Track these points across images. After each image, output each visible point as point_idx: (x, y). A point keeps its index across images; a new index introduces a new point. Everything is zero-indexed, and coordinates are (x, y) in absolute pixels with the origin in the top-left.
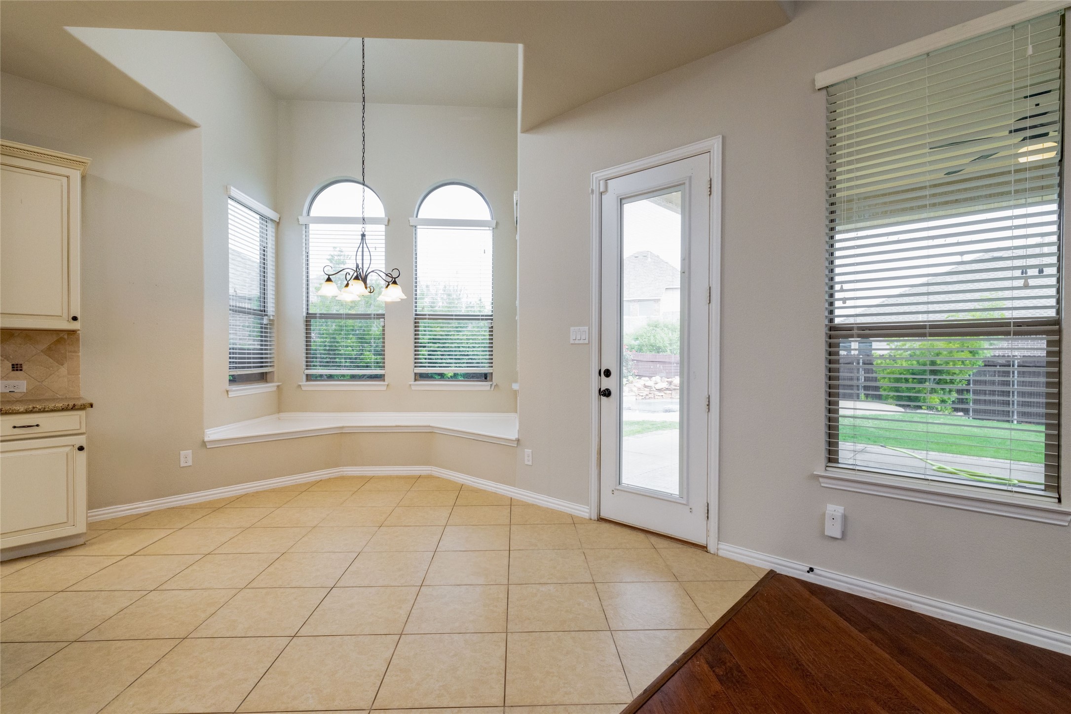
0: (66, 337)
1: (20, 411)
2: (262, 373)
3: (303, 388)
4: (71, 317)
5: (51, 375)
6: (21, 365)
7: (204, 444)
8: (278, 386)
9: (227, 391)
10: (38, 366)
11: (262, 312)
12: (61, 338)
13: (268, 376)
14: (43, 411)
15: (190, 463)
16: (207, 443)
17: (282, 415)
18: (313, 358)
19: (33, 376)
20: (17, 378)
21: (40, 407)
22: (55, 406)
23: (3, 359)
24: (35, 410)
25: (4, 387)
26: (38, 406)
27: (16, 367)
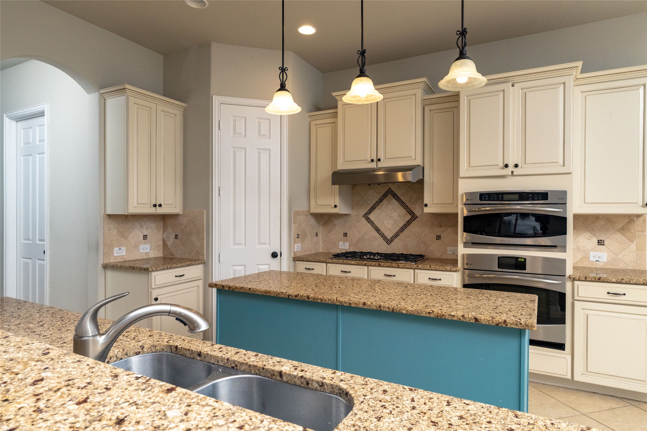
0: (635, 219)
1: (613, 281)
5: (624, 250)
6: (604, 241)
10: (615, 243)
12: (631, 220)
14: (628, 283)
19: (611, 250)
20: (601, 251)
21: (627, 280)
22: (638, 280)
23: (592, 236)
24: (623, 281)
25: (593, 257)
26: (625, 279)
27: (600, 243)
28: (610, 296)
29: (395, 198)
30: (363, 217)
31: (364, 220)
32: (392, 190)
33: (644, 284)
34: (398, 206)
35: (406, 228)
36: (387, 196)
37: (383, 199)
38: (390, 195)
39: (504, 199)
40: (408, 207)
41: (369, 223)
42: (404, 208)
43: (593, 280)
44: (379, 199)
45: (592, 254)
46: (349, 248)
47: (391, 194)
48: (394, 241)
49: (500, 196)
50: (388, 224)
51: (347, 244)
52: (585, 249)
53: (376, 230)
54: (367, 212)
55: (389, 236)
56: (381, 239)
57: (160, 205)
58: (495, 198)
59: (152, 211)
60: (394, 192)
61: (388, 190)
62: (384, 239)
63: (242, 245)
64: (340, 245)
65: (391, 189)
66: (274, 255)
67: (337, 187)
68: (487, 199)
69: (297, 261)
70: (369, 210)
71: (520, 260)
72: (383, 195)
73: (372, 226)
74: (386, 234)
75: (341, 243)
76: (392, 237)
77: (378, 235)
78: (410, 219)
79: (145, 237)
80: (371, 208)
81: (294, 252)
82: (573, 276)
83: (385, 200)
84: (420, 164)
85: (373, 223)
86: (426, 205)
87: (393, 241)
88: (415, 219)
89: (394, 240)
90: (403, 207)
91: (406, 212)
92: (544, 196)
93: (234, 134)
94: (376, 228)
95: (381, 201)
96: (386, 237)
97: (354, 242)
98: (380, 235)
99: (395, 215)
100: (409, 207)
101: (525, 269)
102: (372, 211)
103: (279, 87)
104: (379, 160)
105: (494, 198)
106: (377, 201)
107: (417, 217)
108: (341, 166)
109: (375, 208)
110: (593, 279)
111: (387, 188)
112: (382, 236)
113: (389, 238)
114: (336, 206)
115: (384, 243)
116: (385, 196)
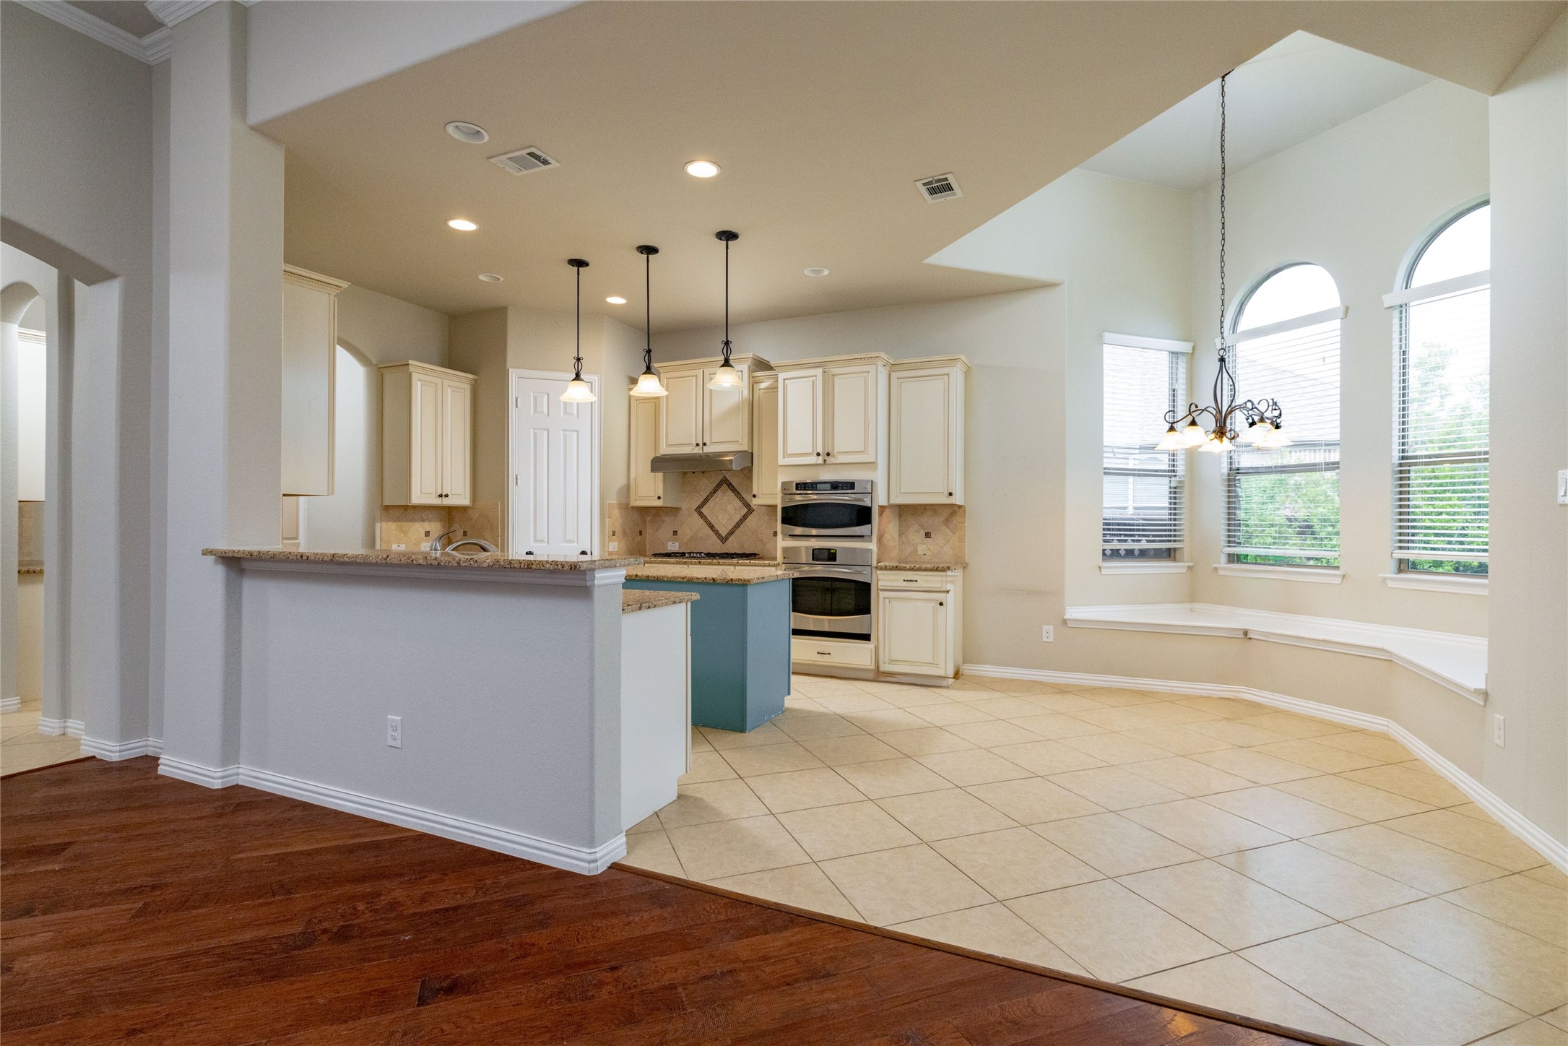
0: (957, 509)
1: (907, 568)
2: (1169, 550)
3: (1221, 572)
4: (948, 493)
5: (948, 542)
6: (930, 533)
7: (1065, 622)
8: (1190, 568)
9: (1100, 567)
10: (940, 535)
11: (1172, 472)
13: (1178, 554)
14: (919, 569)
15: (1051, 640)
16: (1068, 622)
17: (1197, 606)
18: (1235, 531)
19: (937, 542)
20: (928, 544)
23: (920, 528)
25: (921, 550)
27: (928, 535)
28: (906, 583)
29: (730, 488)
30: (695, 512)
31: (696, 515)
32: (726, 479)
34: (734, 498)
35: (742, 523)
36: (721, 486)
38: (725, 485)
39: (818, 489)
40: (744, 498)
41: (702, 518)
42: (740, 500)
44: (713, 490)
45: (920, 547)
46: (679, 549)
47: (726, 483)
48: (730, 539)
50: (722, 519)
51: (677, 544)
52: (914, 542)
53: (709, 527)
54: (700, 505)
55: (724, 533)
56: (715, 538)
57: (446, 496)
59: (438, 502)
60: (729, 482)
61: (722, 479)
62: (718, 537)
63: (544, 542)
64: (669, 543)
67: (660, 475)
68: (803, 488)
70: (702, 502)
71: (831, 551)
72: (717, 485)
73: (705, 522)
74: (720, 532)
75: (670, 541)
76: (727, 534)
77: (712, 532)
78: (747, 513)
79: (427, 533)
80: (704, 500)
81: (609, 552)
82: (878, 566)
83: (719, 491)
84: (746, 449)
85: (706, 518)
86: (754, 496)
87: (728, 539)
88: (751, 513)
89: (729, 537)
91: (742, 504)
92: (851, 485)
93: (534, 412)
94: (710, 524)
95: (715, 491)
96: (720, 535)
97: (685, 541)
98: (714, 532)
99: (730, 508)
100: (746, 499)
101: (836, 561)
102: (706, 504)
103: (575, 376)
104: (704, 444)
106: (711, 492)
107: (754, 510)
108: (664, 450)
109: (709, 500)
111: (720, 477)
112: (717, 533)
113: (724, 536)
114: (659, 498)
115: (719, 541)
116: (719, 485)
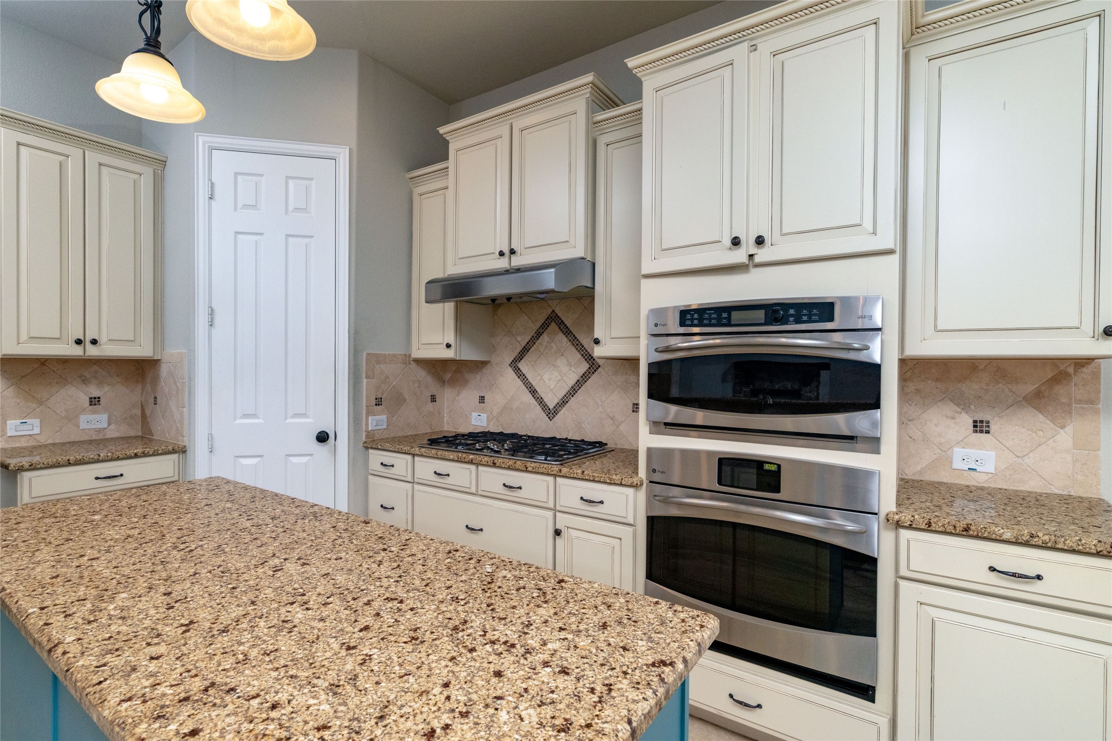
0: (1071, 370)
1: (1004, 537)
4: (1101, 330)
5: (1039, 445)
6: (988, 422)
10: (1017, 427)
12: (1061, 373)
19: (1007, 445)
20: (982, 447)
21: (1046, 538)
22: (1080, 540)
23: (959, 410)
24: (1035, 541)
25: (961, 460)
26: (1040, 534)
27: (980, 427)
28: (993, 578)
29: (561, 330)
30: (509, 367)
31: (510, 373)
32: (557, 315)
33: (1098, 554)
34: (567, 345)
35: (580, 388)
36: (548, 326)
37: (543, 332)
38: (553, 324)
39: (733, 323)
40: (583, 346)
41: (519, 377)
42: (577, 349)
43: (948, 530)
44: (536, 333)
45: (958, 453)
46: (488, 425)
47: (555, 322)
48: (560, 413)
49: (725, 315)
50: (549, 380)
51: (484, 416)
52: (942, 440)
53: (530, 392)
54: (516, 357)
55: (551, 402)
56: (538, 409)
57: (93, 341)
58: (714, 319)
60: (560, 319)
61: (550, 315)
62: (543, 409)
63: (256, 417)
64: (473, 419)
65: (555, 313)
66: (322, 438)
67: (450, 309)
68: (696, 322)
69: (372, 448)
70: (519, 353)
71: (767, 467)
72: (543, 324)
73: (524, 383)
74: (546, 400)
75: (475, 415)
76: (556, 405)
77: (533, 401)
78: (587, 370)
79: (94, 401)
80: (523, 349)
81: (367, 432)
82: (897, 517)
83: (546, 335)
84: (582, 255)
85: (525, 377)
86: (599, 341)
87: (558, 412)
88: (595, 371)
89: (560, 410)
90: (575, 347)
91: (580, 356)
92: (823, 310)
94: (530, 388)
95: (539, 334)
96: (546, 405)
97: (495, 413)
98: (536, 400)
99: (562, 363)
100: (585, 346)
101: (777, 490)
102: (525, 356)
104: (513, 251)
105: (710, 319)
106: (533, 336)
107: (599, 366)
108: (454, 267)
109: (529, 349)
110: (950, 529)
111: (547, 313)
112: (541, 402)
113: (551, 407)
114: (448, 346)
115: (543, 415)
116: (544, 327)
